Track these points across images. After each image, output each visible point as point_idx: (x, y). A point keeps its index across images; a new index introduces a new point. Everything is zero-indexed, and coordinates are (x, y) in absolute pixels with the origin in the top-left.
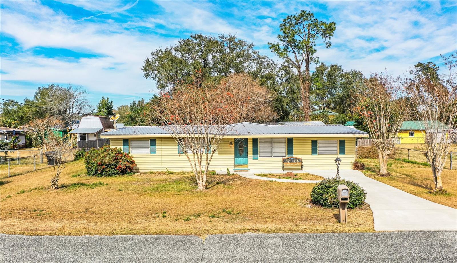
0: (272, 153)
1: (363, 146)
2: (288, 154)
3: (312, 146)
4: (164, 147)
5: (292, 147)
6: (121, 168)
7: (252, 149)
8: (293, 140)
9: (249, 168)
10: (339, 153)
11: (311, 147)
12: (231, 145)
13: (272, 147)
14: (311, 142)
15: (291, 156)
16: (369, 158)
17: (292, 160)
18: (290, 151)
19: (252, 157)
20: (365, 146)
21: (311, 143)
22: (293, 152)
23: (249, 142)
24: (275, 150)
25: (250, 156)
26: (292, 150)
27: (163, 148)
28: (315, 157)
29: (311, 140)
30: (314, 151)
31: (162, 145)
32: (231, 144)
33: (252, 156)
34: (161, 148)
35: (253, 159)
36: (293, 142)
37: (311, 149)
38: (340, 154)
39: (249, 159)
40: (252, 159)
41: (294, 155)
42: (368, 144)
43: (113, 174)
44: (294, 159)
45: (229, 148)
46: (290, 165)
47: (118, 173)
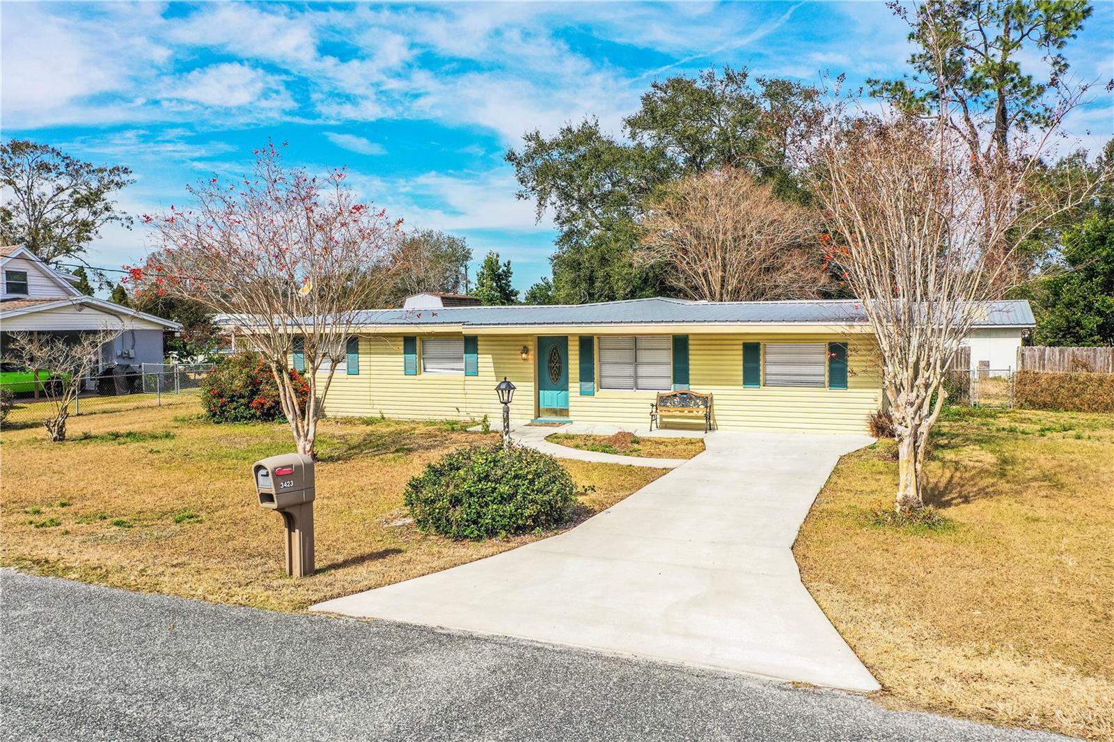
0: (636, 377)
1: (1036, 371)
2: (675, 382)
3: (745, 361)
4: (375, 358)
5: (686, 361)
6: (263, 405)
7: (578, 366)
8: (690, 342)
9: (571, 418)
10: (827, 384)
11: (742, 362)
12: (524, 356)
13: (636, 362)
14: (741, 347)
15: (682, 388)
16: (1057, 410)
17: (686, 399)
18: (681, 375)
19: (578, 389)
20: (1044, 368)
21: (741, 352)
22: (690, 377)
23: (570, 348)
24: (643, 370)
25: (574, 386)
26: (687, 370)
27: (372, 359)
28: (752, 391)
29: (741, 342)
30: (751, 376)
31: (370, 353)
32: (526, 350)
33: (578, 385)
34: (368, 359)
35: (582, 393)
36: (690, 347)
37: (742, 368)
38: (830, 386)
39: (570, 394)
40: (578, 394)
41: (691, 387)
42: (1055, 365)
43: (242, 417)
44: (691, 398)
45: (523, 364)
46: (682, 414)
47: (253, 416)
